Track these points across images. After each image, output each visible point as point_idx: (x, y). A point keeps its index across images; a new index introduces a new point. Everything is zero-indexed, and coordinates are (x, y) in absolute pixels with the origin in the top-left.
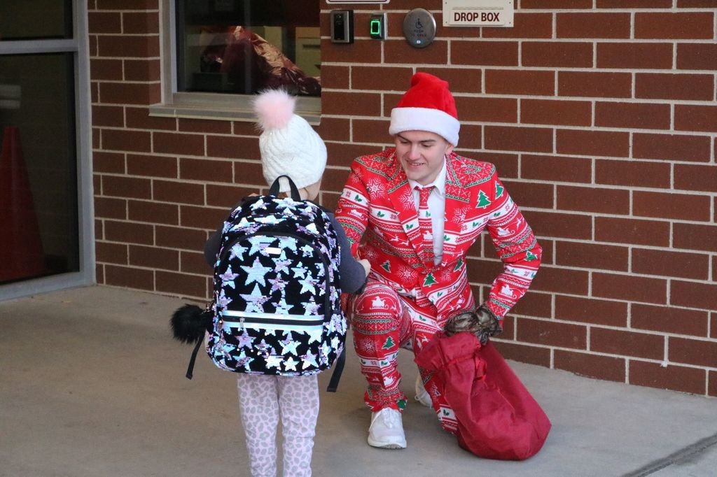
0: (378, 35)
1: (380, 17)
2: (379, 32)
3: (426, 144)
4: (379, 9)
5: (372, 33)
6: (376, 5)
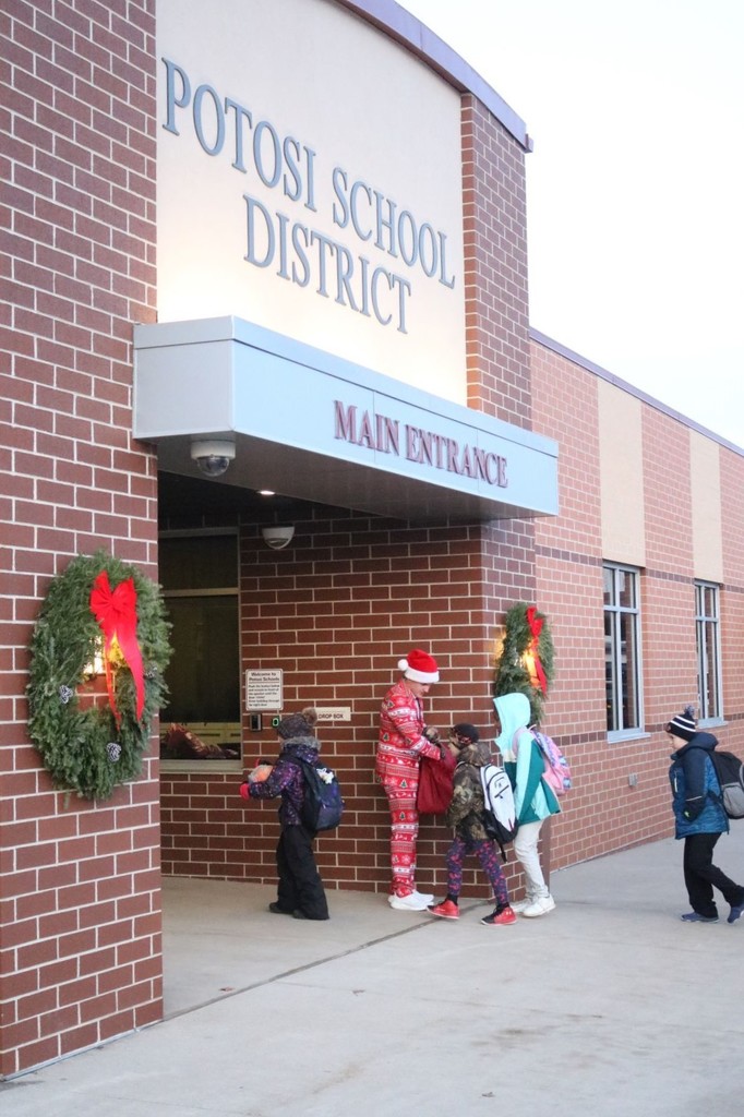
4: (277, 713)
6: (275, 712)
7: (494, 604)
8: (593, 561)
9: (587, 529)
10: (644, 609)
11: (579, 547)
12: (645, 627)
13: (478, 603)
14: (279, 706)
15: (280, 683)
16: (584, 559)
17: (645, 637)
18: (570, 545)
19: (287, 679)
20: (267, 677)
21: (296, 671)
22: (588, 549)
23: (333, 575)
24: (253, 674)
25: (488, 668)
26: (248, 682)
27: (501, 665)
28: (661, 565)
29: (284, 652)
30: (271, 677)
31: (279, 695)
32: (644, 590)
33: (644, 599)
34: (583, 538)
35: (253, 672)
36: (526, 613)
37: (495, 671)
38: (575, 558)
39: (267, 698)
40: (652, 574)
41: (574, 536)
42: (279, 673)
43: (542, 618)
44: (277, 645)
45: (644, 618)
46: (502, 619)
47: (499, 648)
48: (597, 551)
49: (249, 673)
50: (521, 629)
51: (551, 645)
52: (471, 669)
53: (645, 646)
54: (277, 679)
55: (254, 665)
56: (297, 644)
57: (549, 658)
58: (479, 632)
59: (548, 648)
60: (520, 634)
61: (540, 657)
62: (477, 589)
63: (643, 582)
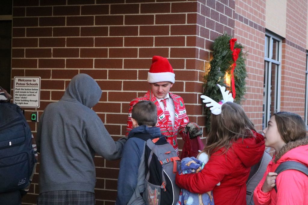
0: (35, 120)
1: (36, 113)
2: (35, 119)
3: (165, 85)
4: (35, 110)
5: (32, 119)
6: (34, 109)
7: (205, 33)
8: (260, 28)
9: (258, 8)
10: (283, 62)
11: (254, 18)
12: (283, 73)
13: (193, 30)
14: (37, 105)
15: (38, 88)
16: (256, 26)
17: (283, 78)
18: (249, 16)
19: (44, 85)
20: (29, 82)
21: (51, 79)
22: (258, 21)
23: (81, 5)
24: (19, 80)
25: (198, 82)
26: (16, 86)
27: (208, 81)
28: (293, 39)
29: (43, 64)
30: (32, 82)
31: (37, 97)
32: (284, 51)
33: (283, 57)
34: (256, 13)
35: (19, 78)
36: (229, 42)
37: (203, 85)
38: (251, 24)
39: (29, 98)
40: (288, 43)
41: (251, 10)
42: (38, 80)
43: (240, 47)
44: (38, 59)
45: (283, 68)
46: (210, 46)
47: (207, 67)
48: (263, 23)
49: (16, 79)
50: (225, 53)
51: (244, 69)
52: (184, 82)
53: (283, 83)
54: (37, 84)
55: (20, 74)
56: (52, 58)
57: (243, 78)
58: (192, 53)
59: (243, 71)
60: (224, 57)
61: (236, 78)
62: (193, 18)
63: (284, 47)
